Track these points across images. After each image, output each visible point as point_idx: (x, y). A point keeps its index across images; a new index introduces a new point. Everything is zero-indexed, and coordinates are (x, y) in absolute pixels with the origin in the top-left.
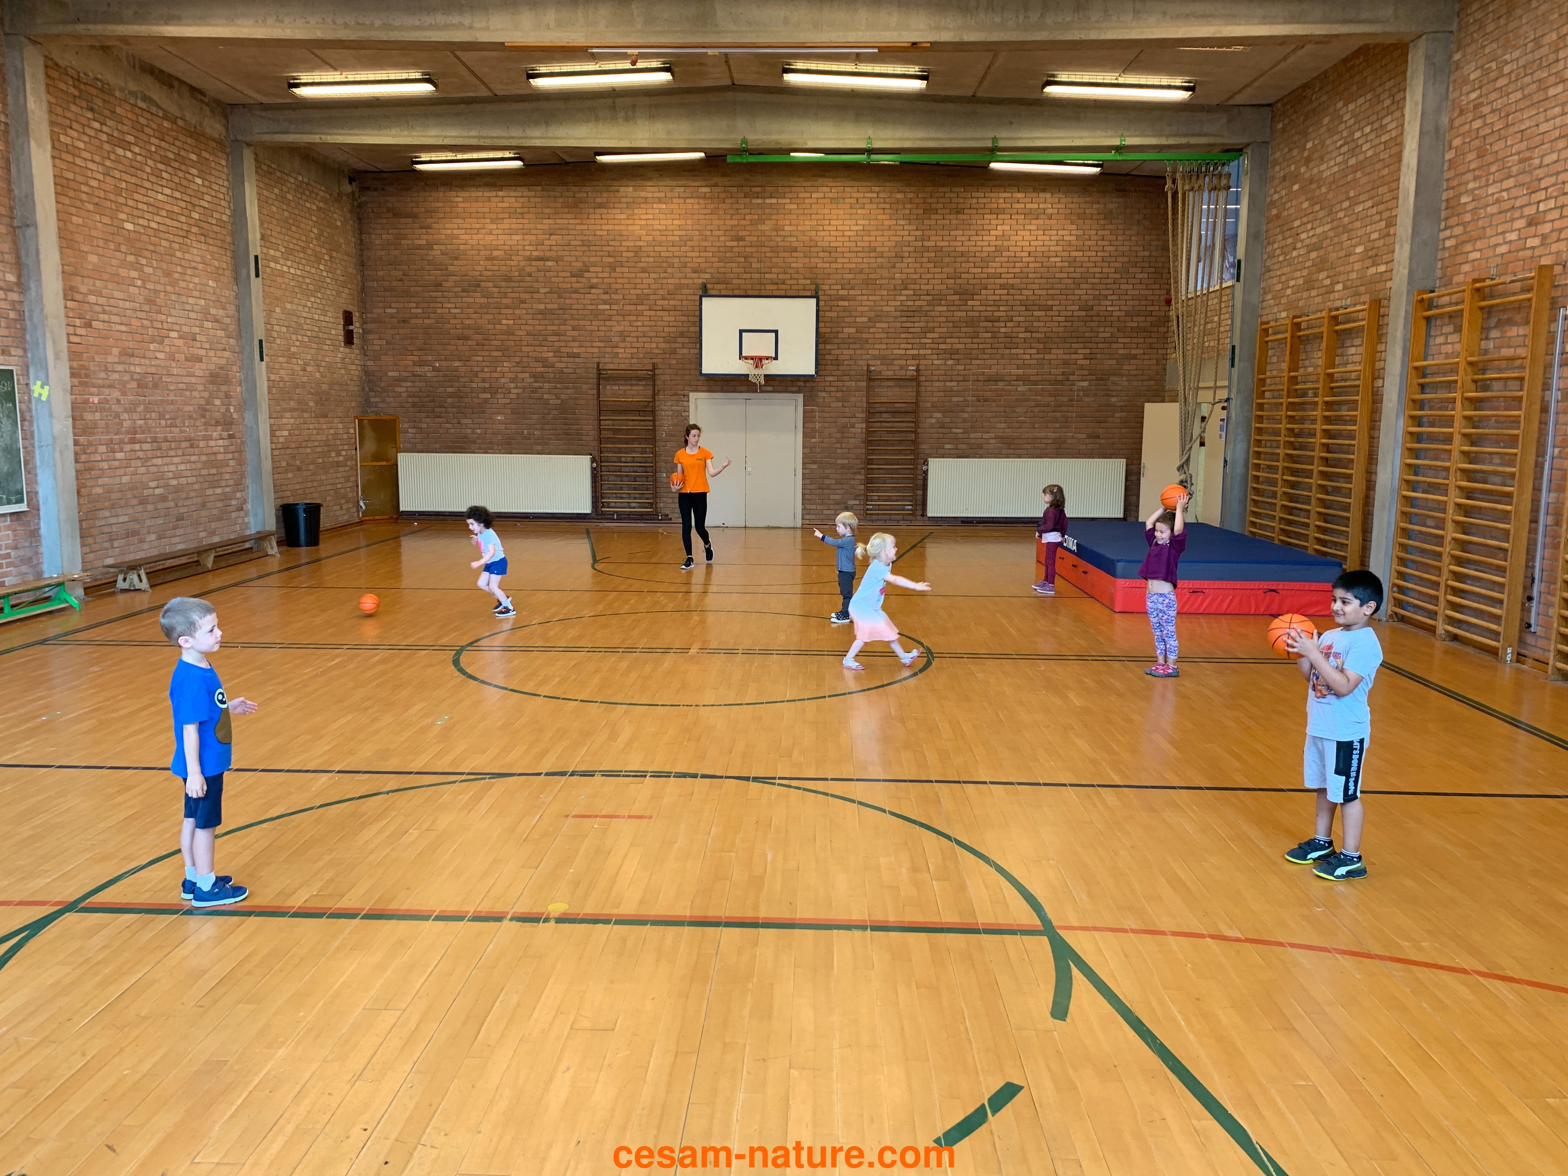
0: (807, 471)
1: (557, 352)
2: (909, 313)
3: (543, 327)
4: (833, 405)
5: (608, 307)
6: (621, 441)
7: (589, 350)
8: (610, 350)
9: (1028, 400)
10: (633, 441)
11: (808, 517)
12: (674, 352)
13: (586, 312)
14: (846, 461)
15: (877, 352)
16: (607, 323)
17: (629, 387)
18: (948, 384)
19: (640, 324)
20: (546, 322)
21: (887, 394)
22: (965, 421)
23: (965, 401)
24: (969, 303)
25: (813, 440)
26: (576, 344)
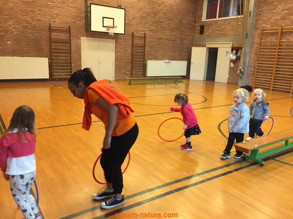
0: (116, 64)
1: (32, 19)
2: (142, 18)
3: (27, 8)
4: (123, 43)
5: (51, 3)
6: (57, 53)
7: (45, 19)
8: (53, 19)
9: (167, 45)
10: (62, 53)
11: (116, 77)
12: (75, 22)
13: (43, 4)
14: (126, 61)
15: (134, 28)
16: (51, 9)
17: (60, 34)
18: (151, 39)
19: (63, 11)
20: (28, 6)
21: (136, 41)
22: (154, 50)
23: (154, 44)
24: (156, 17)
25: (118, 54)
26: (40, 16)
